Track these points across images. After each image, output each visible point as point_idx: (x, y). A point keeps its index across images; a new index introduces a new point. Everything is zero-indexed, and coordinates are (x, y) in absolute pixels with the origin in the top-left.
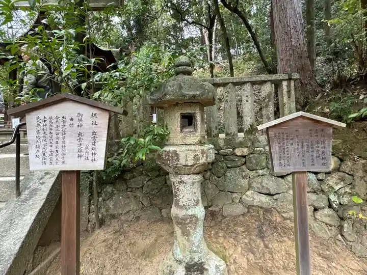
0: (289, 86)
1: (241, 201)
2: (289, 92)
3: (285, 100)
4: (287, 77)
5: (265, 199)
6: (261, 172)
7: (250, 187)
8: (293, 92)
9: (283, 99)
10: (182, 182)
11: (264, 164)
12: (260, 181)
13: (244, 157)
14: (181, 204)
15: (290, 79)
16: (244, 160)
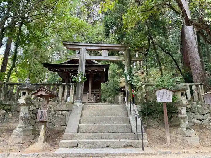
0: (201, 86)
1: (191, 122)
2: (201, 88)
3: (201, 91)
4: (200, 84)
5: (199, 121)
6: (196, 113)
7: (193, 118)
8: (203, 88)
9: (200, 90)
10: (182, 108)
11: (197, 111)
12: (196, 116)
13: (190, 108)
14: (182, 114)
15: (201, 84)
16: (190, 109)
